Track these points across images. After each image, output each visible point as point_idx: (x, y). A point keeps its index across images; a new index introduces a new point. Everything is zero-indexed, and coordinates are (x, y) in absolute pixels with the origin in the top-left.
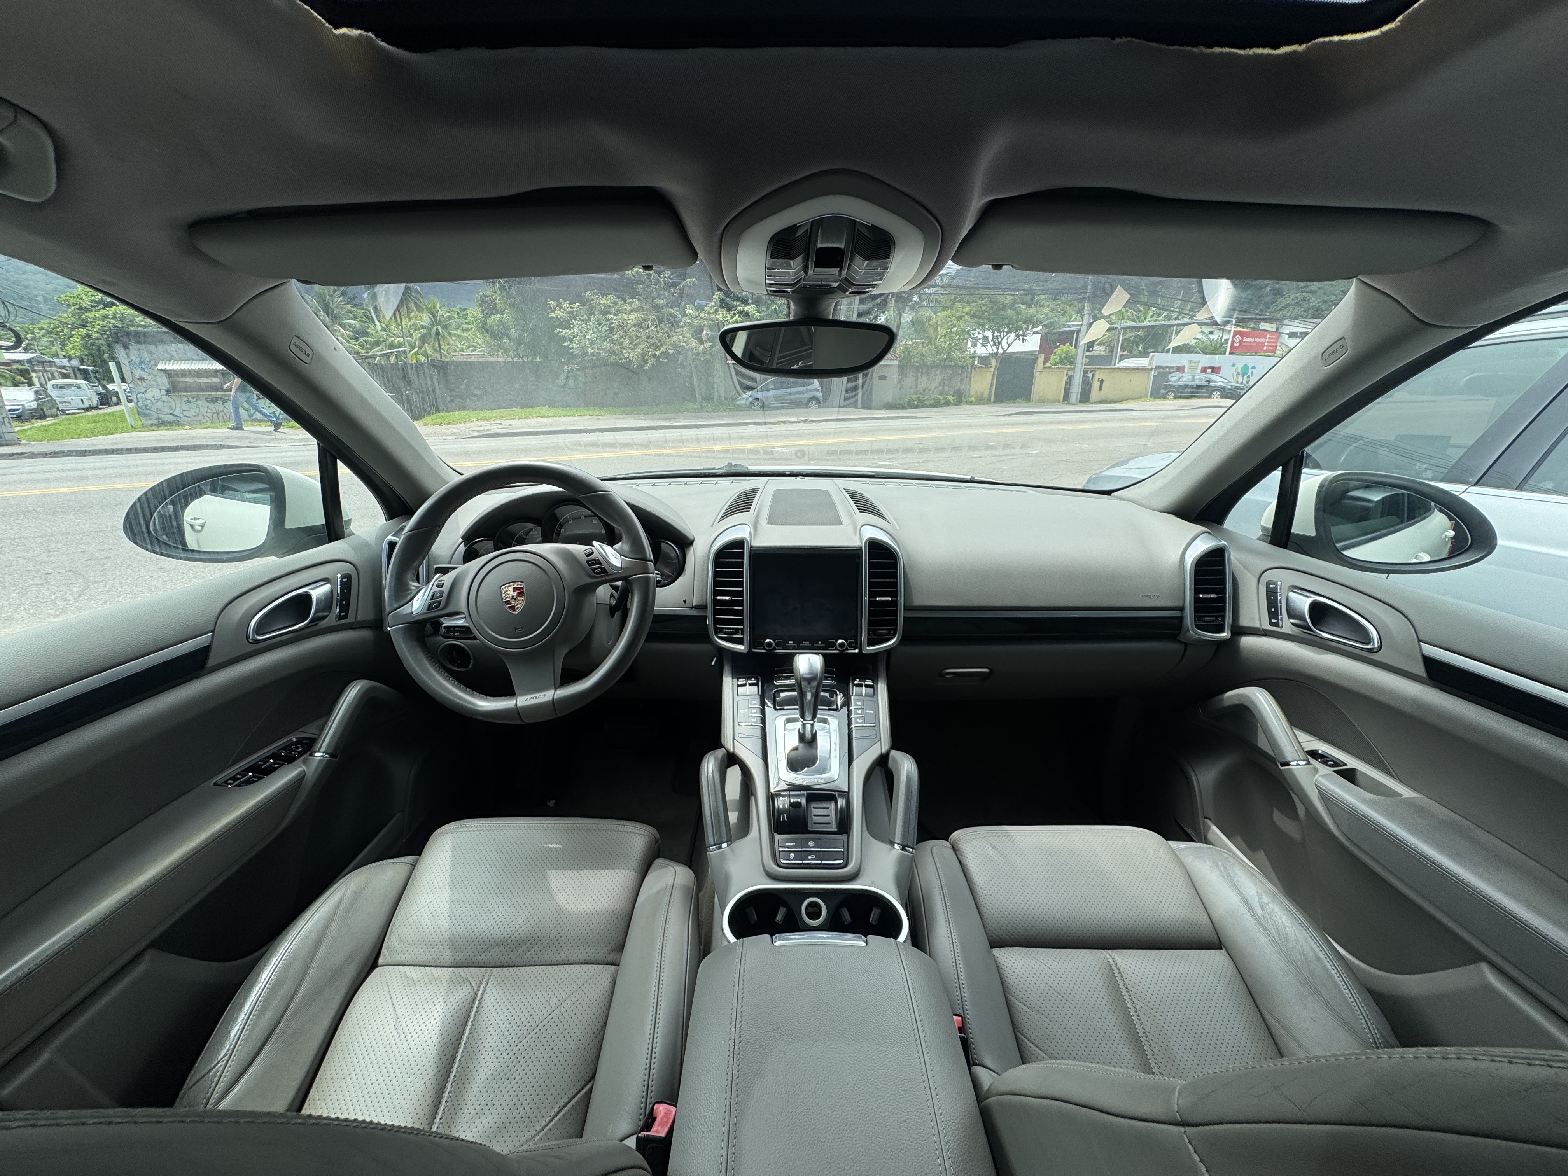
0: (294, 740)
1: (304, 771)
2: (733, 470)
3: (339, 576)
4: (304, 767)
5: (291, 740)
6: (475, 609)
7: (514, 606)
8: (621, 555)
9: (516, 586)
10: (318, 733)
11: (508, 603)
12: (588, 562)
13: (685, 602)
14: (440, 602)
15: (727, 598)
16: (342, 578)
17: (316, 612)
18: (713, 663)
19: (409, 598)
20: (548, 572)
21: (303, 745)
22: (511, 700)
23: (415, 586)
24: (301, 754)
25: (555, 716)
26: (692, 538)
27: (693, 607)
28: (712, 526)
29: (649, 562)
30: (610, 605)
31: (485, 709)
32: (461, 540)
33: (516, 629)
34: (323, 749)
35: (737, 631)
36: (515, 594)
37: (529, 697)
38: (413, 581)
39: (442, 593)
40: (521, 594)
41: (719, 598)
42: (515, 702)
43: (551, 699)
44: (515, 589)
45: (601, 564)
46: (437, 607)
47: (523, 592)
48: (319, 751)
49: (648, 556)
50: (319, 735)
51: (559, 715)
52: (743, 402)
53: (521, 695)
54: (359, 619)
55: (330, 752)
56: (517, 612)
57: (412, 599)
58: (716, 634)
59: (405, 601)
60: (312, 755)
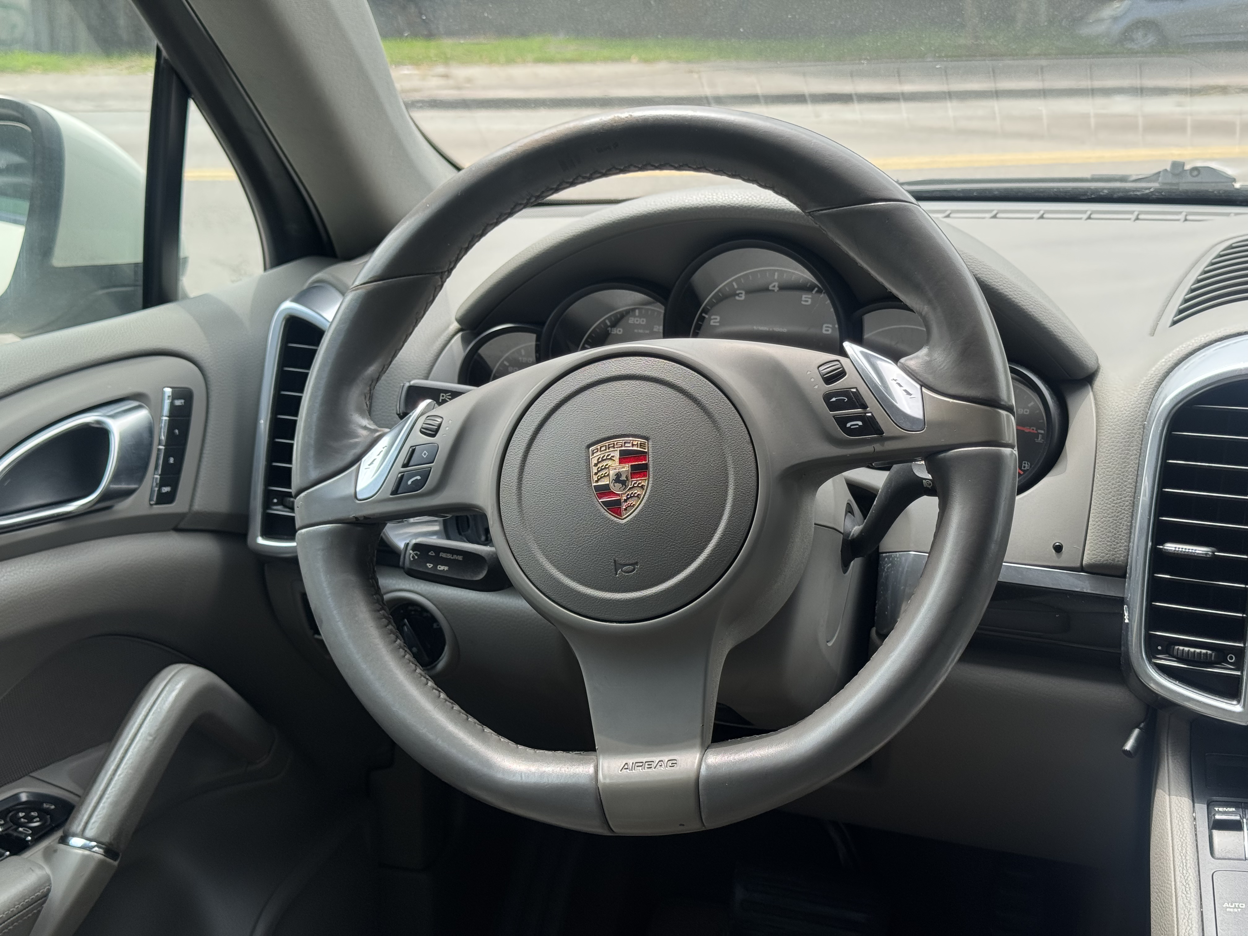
0: (24, 797)
1: (49, 876)
2: (1187, 185)
3: (168, 391)
4: (47, 870)
5: (16, 796)
6: (514, 499)
7: (618, 502)
8: (923, 385)
9: (629, 447)
10: (79, 792)
11: (603, 491)
12: (827, 397)
13: (1058, 549)
14: (426, 475)
15: (1200, 550)
16: (174, 397)
17: (116, 477)
18: (1128, 746)
19: (350, 456)
20: (717, 416)
21: (43, 813)
22: (581, 762)
23: (365, 428)
24: (40, 835)
25: (693, 826)
26: (1090, 363)
27: (1081, 569)
28: (1152, 334)
29: (1004, 413)
30: (846, 535)
31: (516, 779)
32: (455, 325)
33: (617, 566)
34: (90, 833)
35: (1221, 655)
36: (626, 468)
37: (631, 760)
38: (362, 413)
39: (436, 450)
40: (640, 470)
41: (1170, 547)
42: (590, 769)
43: (693, 775)
44: (625, 456)
45: (864, 406)
46: (418, 485)
47: (646, 466)
48: (82, 835)
49: (1004, 395)
50: (83, 797)
51: (710, 825)
52: (1101, 28)
53: (614, 751)
54: (196, 507)
55: (106, 839)
56: (627, 518)
57: (358, 459)
58: (1150, 658)
59: (341, 464)
60: (64, 840)
